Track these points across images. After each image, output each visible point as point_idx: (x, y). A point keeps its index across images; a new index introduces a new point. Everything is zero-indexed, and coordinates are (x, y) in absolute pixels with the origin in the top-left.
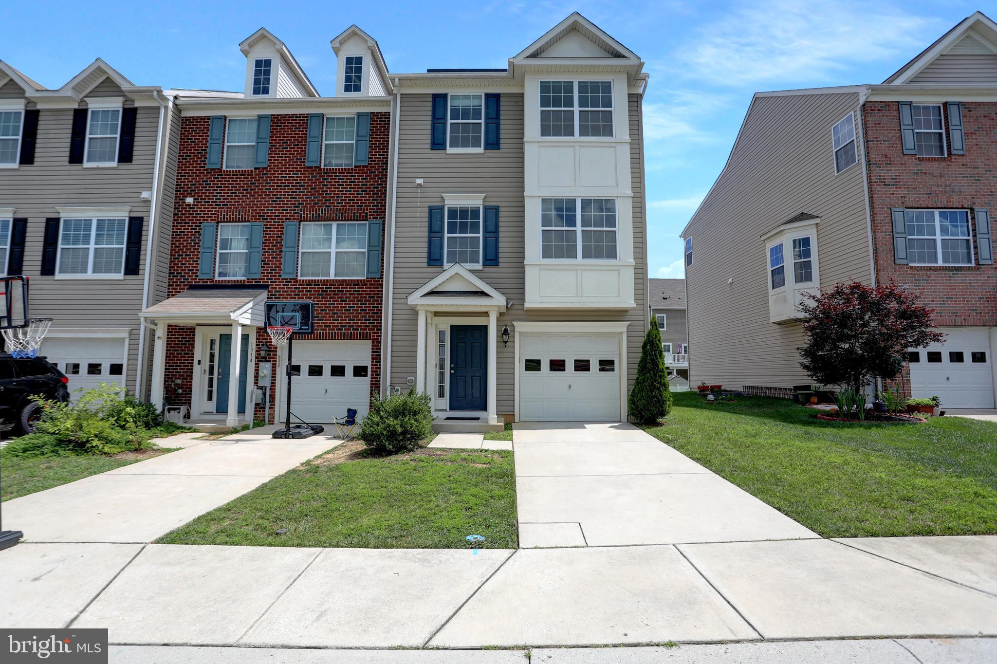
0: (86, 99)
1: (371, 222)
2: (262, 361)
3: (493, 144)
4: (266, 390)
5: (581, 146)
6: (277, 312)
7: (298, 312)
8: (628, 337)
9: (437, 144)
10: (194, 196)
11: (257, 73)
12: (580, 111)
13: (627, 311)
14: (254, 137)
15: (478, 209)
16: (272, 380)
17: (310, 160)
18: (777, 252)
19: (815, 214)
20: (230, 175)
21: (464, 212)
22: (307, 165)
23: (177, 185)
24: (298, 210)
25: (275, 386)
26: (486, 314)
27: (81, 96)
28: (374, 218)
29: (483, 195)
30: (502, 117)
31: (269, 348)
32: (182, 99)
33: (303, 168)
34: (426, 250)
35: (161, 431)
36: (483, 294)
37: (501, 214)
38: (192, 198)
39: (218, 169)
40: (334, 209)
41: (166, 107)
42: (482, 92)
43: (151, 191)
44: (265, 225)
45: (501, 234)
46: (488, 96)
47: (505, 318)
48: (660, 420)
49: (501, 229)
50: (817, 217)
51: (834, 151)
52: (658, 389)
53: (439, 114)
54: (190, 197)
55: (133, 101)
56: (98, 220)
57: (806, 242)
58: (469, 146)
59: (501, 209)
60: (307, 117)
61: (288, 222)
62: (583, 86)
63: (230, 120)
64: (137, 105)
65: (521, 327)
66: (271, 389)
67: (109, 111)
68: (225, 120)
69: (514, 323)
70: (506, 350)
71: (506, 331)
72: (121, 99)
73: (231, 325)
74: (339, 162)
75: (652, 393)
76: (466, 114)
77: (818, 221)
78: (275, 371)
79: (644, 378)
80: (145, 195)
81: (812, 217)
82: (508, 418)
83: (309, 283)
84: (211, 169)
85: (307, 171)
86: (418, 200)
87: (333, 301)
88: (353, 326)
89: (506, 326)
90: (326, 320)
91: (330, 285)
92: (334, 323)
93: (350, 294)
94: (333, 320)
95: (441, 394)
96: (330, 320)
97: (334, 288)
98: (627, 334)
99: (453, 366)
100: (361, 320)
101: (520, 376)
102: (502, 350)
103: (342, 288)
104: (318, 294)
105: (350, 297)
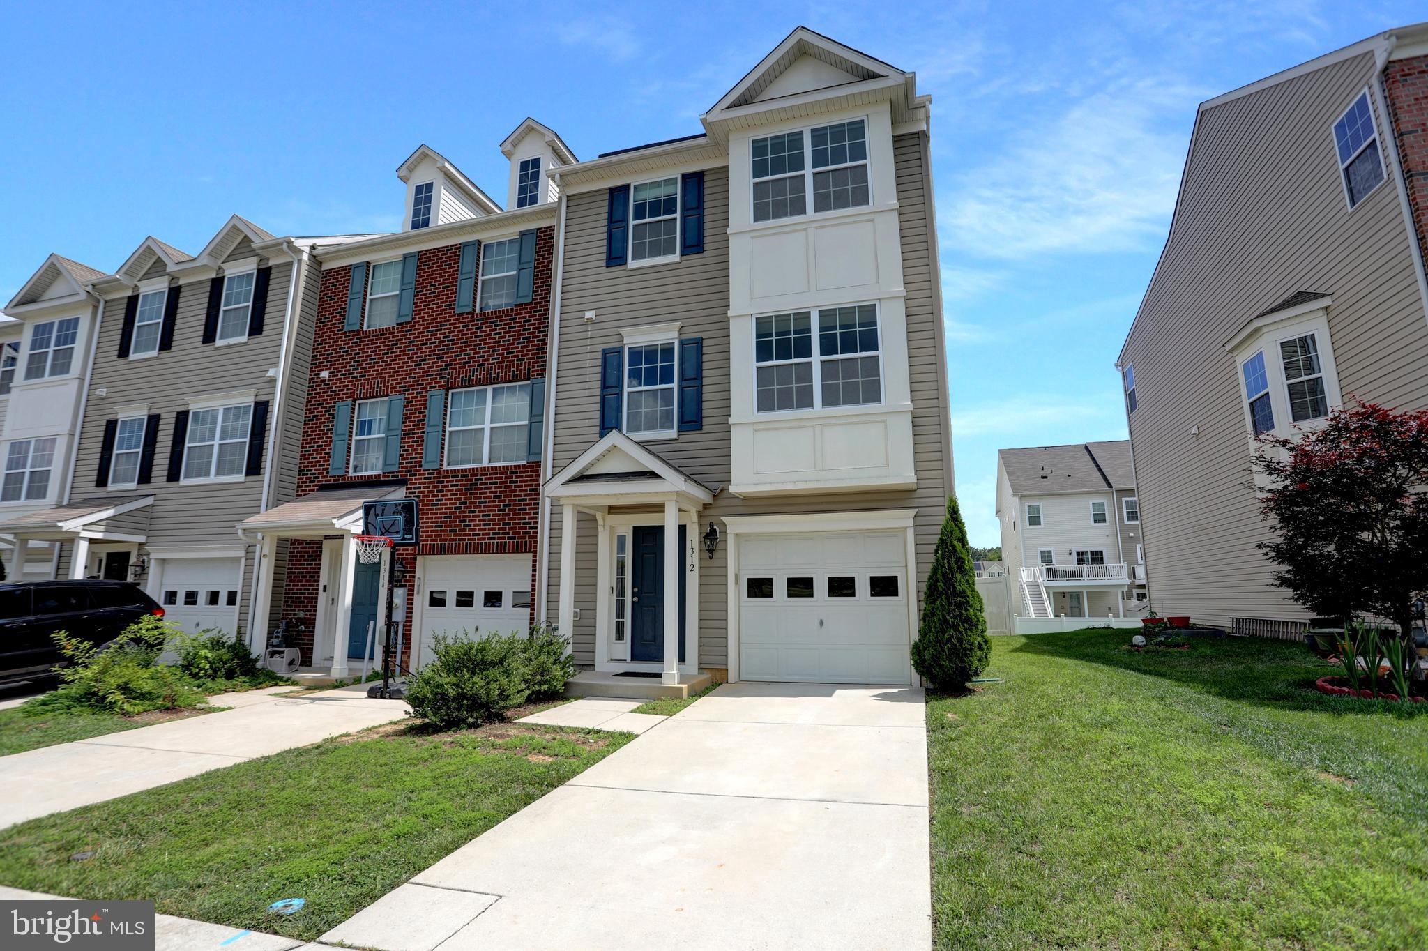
0: (223, 266)
1: (535, 381)
2: (396, 586)
3: (694, 245)
4: (398, 627)
5: (817, 228)
6: (377, 515)
7: (400, 514)
8: (916, 535)
9: (615, 257)
10: (330, 369)
11: (417, 202)
12: (815, 174)
14: (398, 285)
15: (671, 346)
16: (407, 613)
17: (461, 304)
18: (1256, 367)
19: (1321, 291)
20: (369, 337)
21: (651, 353)
22: (458, 311)
23: (313, 357)
24: (445, 374)
25: (411, 622)
26: (659, 508)
27: (219, 263)
28: (538, 375)
29: (678, 324)
30: (706, 205)
31: (404, 567)
32: (320, 248)
33: (452, 316)
34: (598, 414)
35: (244, 682)
36: (652, 475)
37: (705, 350)
38: (328, 372)
39: (358, 331)
40: (488, 368)
41: (300, 261)
42: (676, 173)
43: (277, 367)
44: (406, 398)
45: (705, 381)
46: (685, 177)
47: (712, 512)
48: (969, 685)
49: (705, 373)
50: (1324, 295)
51: (1342, 167)
52: (955, 627)
53: (617, 216)
54: (326, 370)
55: (268, 259)
56: (225, 409)
57: (1307, 344)
58: (659, 255)
59: (705, 343)
60: (460, 248)
61: (433, 392)
62: (818, 135)
63: (374, 267)
64: (271, 263)
65: (735, 526)
66: (404, 626)
67: (243, 275)
68: (369, 267)
69: (724, 519)
70: (714, 562)
71: (713, 532)
72: (255, 259)
73: (342, 537)
74: (498, 302)
76: (654, 207)
77: (1326, 302)
78: (412, 599)
80: (271, 373)
81: (1315, 296)
82: (718, 674)
83: (455, 474)
84: (350, 332)
85: (457, 319)
86: (589, 342)
87: (485, 498)
88: (509, 533)
89: (712, 524)
90: (475, 525)
91: (481, 475)
92: (485, 530)
93: (505, 487)
94: (484, 525)
95: (620, 635)
96: (479, 525)
97: (486, 479)
98: (915, 531)
99: (636, 590)
100: (519, 523)
101: (739, 607)
102: (706, 563)
103: (496, 478)
104: (466, 489)
105: (505, 492)
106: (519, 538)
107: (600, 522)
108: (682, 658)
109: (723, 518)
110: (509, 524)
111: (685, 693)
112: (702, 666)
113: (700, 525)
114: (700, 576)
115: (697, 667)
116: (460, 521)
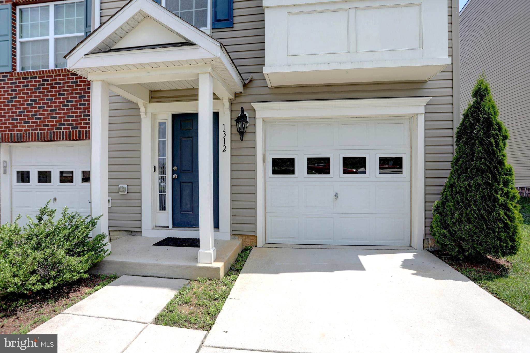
8: (426, 120)
13: (425, 82)
36: (188, 43)
47: (242, 99)
61: (1, 7)
69: (254, 105)
70: (244, 144)
71: (244, 116)
75: (490, 212)
79: (470, 185)
82: (248, 240)
87: (51, 95)
88: (72, 124)
89: (242, 110)
90: (44, 118)
91: (47, 77)
92: (53, 121)
93: (68, 87)
94: (52, 118)
95: (162, 207)
96: (48, 118)
97: (52, 80)
98: (425, 117)
99: (175, 168)
100: (81, 116)
101: (265, 182)
102: (236, 145)
103: (60, 79)
104: (35, 89)
105: (68, 90)
106: (81, 128)
107: (142, 109)
108: (217, 226)
109: (252, 104)
110: (72, 116)
111: (222, 273)
112: (234, 233)
113: (232, 111)
114: (232, 156)
115: (229, 234)
116: (32, 115)
